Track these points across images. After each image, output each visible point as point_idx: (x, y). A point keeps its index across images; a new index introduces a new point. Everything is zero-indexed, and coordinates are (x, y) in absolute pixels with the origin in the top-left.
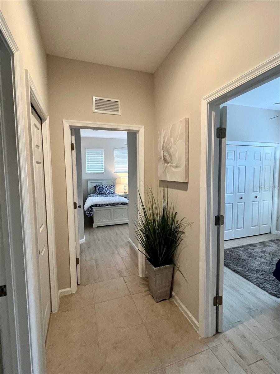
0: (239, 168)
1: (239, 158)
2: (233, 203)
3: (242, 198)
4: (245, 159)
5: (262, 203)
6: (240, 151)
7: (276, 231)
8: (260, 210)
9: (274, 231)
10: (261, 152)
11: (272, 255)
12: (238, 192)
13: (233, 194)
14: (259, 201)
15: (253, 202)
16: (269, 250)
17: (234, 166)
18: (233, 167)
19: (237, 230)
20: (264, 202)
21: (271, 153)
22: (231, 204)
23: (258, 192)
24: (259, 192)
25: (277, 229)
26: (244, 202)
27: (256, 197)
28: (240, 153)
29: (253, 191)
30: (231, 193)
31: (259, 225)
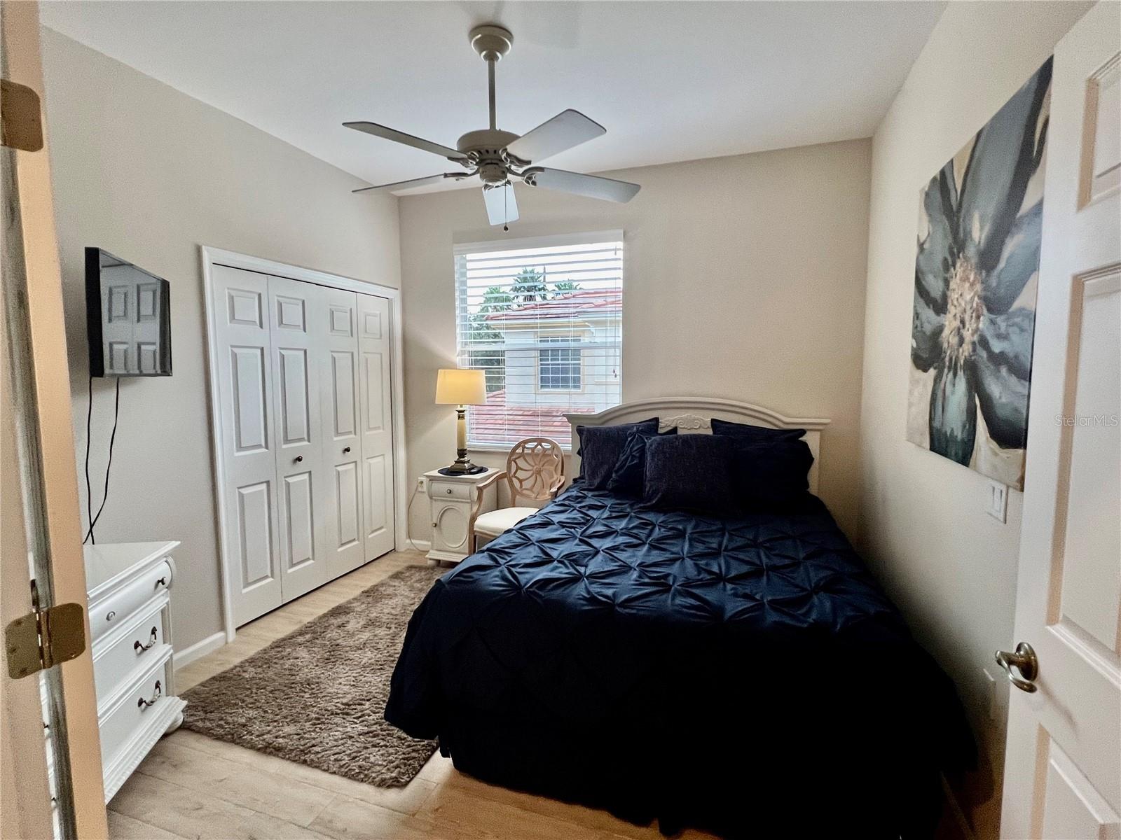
0: (283, 357)
1: (281, 322)
2: (268, 482)
3: (299, 459)
4: (302, 326)
5: (366, 466)
6: (282, 297)
7: (408, 541)
8: (360, 488)
9: (404, 543)
10: (351, 310)
11: (393, 626)
12: (287, 441)
13: (267, 447)
14: (356, 462)
15: (339, 468)
16: (386, 611)
17: (262, 349)
18: (259, 352)
19: (290, 571)
20: (371, 461)
21: (380, 314)
22: (264, 486)
23: (350, 432)
24: (355, 434)
25: (409, 536)
26: (310, 472)
27: (348, 450)
28: (280, 305)
29: (338, 433)
30: (259, 446)
31: (361, 537)
